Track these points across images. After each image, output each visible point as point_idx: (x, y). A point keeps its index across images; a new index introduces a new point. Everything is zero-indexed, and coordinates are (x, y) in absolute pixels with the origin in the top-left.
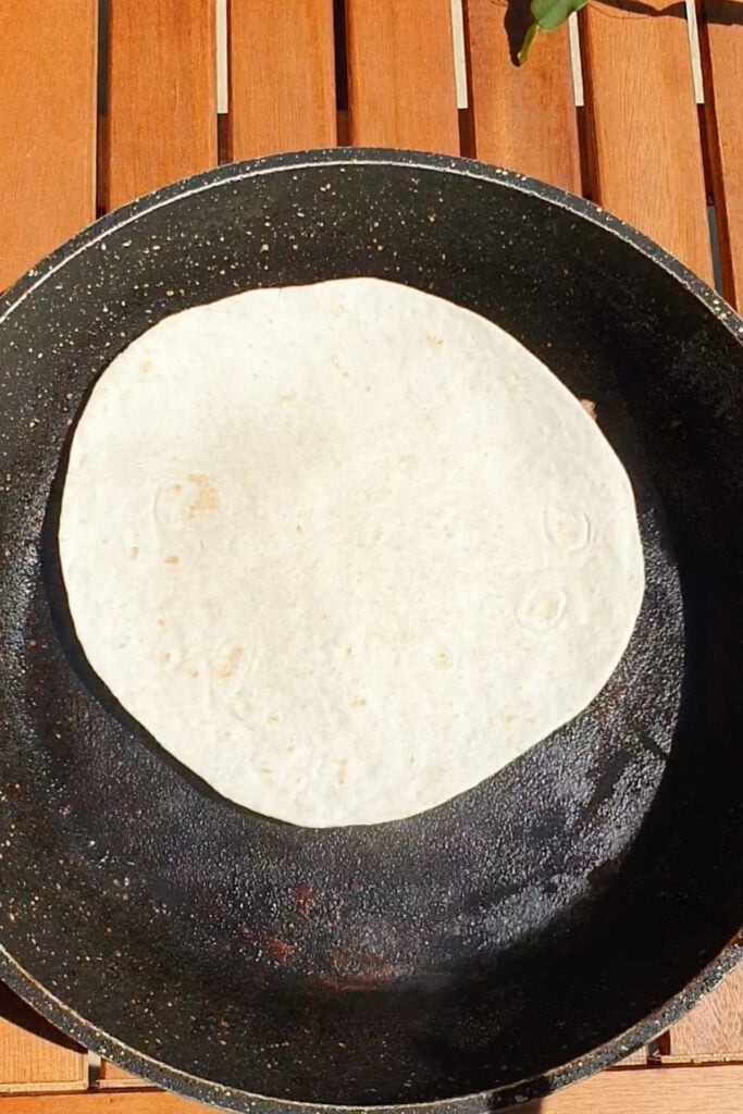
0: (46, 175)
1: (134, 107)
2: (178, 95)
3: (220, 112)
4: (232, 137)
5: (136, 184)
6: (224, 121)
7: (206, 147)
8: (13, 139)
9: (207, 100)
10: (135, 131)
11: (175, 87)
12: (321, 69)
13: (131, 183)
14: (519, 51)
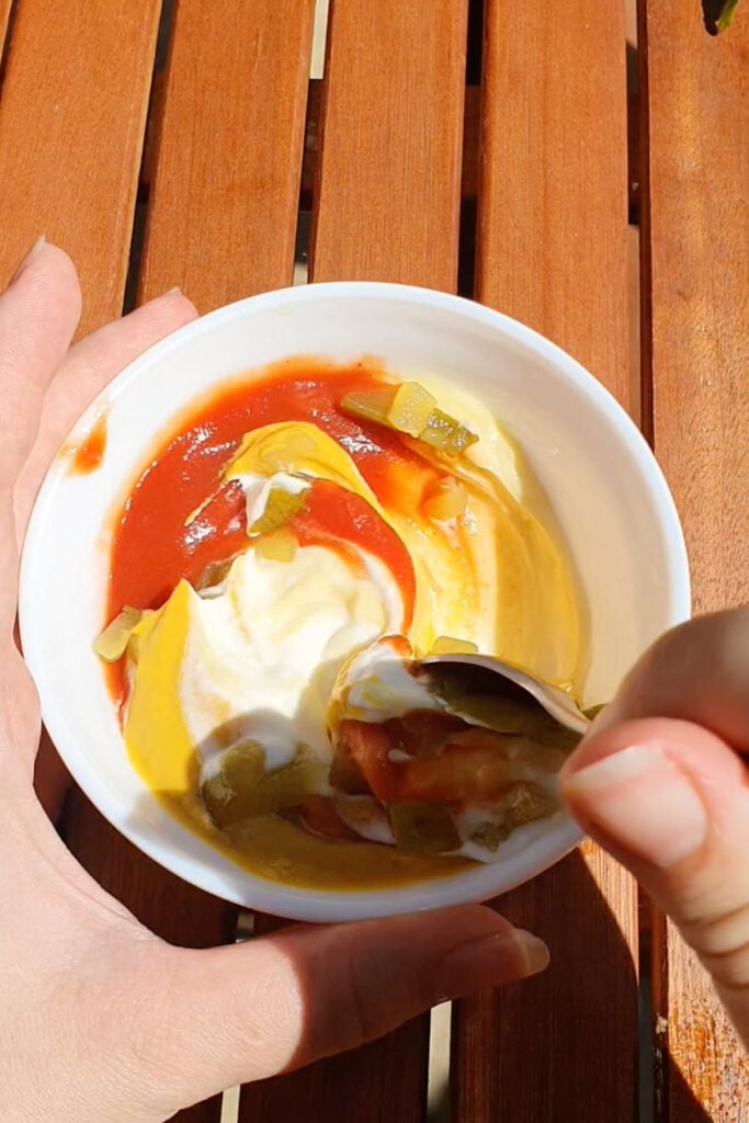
0: (77, 133)
1: (201, 58)
2: (260, 48)
3: (312, 77)
4: (325, 103)
5: (193, 153)
6: (317, 89)
7: (291, 112)
8: (40, 87)
9: (298, 55)
10: (200, 87)
11: (257, 36)
12: (449, 30)
13: (187, 151)
14: (717, 18)
